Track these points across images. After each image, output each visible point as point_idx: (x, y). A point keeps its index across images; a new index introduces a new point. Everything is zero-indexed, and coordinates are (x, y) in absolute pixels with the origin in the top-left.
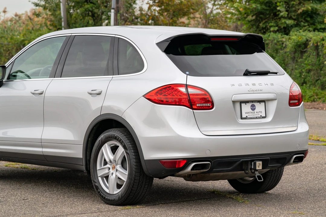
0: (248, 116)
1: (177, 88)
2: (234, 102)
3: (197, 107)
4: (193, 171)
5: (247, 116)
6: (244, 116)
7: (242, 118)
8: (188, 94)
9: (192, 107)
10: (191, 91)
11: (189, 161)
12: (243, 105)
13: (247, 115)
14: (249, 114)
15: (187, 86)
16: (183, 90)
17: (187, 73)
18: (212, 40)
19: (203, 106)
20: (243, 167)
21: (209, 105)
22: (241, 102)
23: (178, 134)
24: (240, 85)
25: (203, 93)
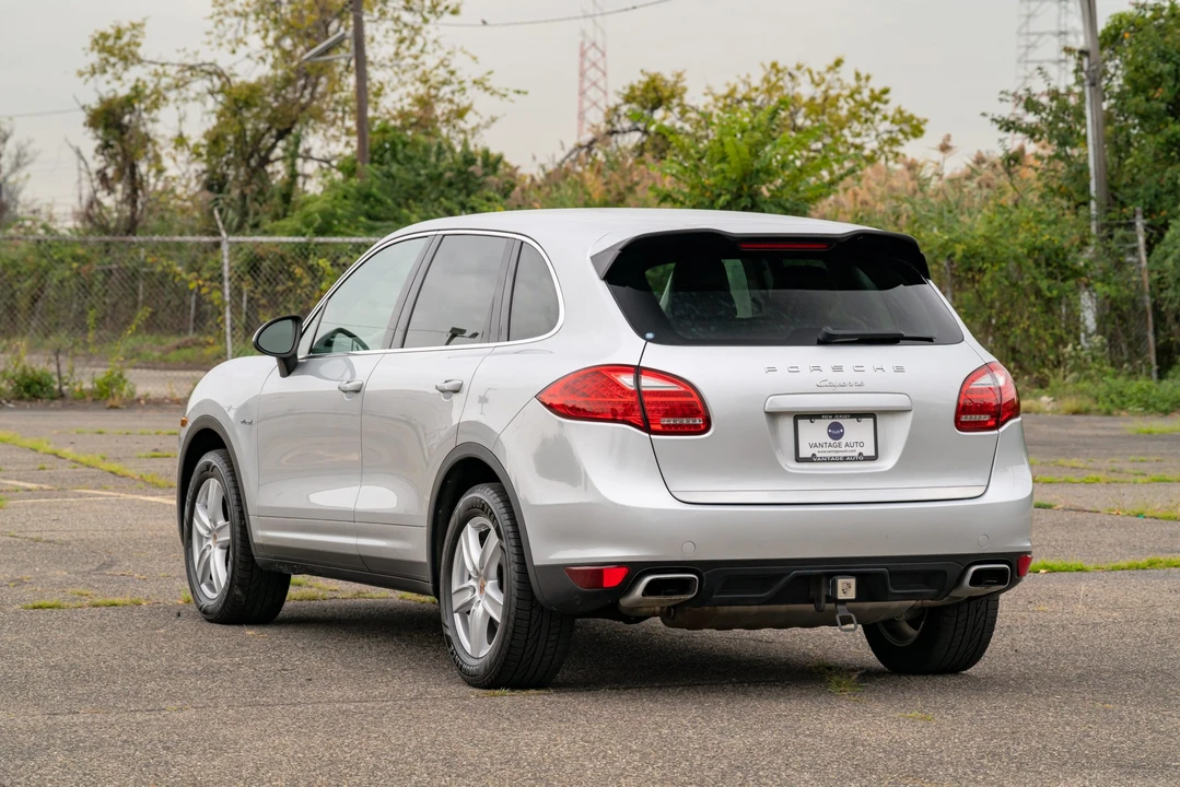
0: (818, 455)
1: (613, 375)
2: (773, 416)
3: (663, 426)
4: (647, 598)
5: (814, 455)
6: (805, 452)
7: (798, 459)
8: (639, 392)
9: (649, 427)
10: (648, 383)
11: (635, 570)
12: (801, 423)
13: (815, 451)
14: (821, 449)
15: (638, 371)
16: (627, 381)
17: (650, 336)
18: (745, 247)
19: (680, 425)
20: (811, 593)
21: (698, 422)
22: (799, 416)
23: (605, 499)
24: (794, 370)
25: (682, 389)
